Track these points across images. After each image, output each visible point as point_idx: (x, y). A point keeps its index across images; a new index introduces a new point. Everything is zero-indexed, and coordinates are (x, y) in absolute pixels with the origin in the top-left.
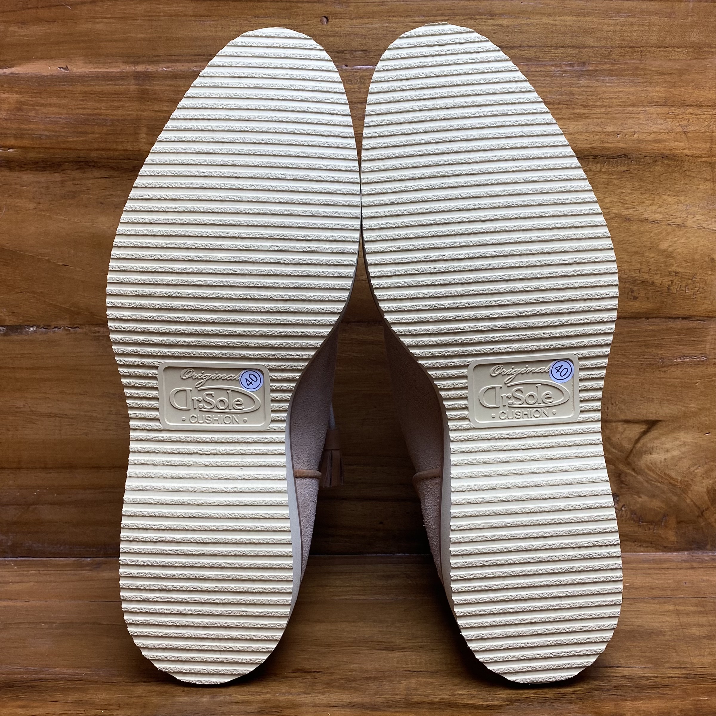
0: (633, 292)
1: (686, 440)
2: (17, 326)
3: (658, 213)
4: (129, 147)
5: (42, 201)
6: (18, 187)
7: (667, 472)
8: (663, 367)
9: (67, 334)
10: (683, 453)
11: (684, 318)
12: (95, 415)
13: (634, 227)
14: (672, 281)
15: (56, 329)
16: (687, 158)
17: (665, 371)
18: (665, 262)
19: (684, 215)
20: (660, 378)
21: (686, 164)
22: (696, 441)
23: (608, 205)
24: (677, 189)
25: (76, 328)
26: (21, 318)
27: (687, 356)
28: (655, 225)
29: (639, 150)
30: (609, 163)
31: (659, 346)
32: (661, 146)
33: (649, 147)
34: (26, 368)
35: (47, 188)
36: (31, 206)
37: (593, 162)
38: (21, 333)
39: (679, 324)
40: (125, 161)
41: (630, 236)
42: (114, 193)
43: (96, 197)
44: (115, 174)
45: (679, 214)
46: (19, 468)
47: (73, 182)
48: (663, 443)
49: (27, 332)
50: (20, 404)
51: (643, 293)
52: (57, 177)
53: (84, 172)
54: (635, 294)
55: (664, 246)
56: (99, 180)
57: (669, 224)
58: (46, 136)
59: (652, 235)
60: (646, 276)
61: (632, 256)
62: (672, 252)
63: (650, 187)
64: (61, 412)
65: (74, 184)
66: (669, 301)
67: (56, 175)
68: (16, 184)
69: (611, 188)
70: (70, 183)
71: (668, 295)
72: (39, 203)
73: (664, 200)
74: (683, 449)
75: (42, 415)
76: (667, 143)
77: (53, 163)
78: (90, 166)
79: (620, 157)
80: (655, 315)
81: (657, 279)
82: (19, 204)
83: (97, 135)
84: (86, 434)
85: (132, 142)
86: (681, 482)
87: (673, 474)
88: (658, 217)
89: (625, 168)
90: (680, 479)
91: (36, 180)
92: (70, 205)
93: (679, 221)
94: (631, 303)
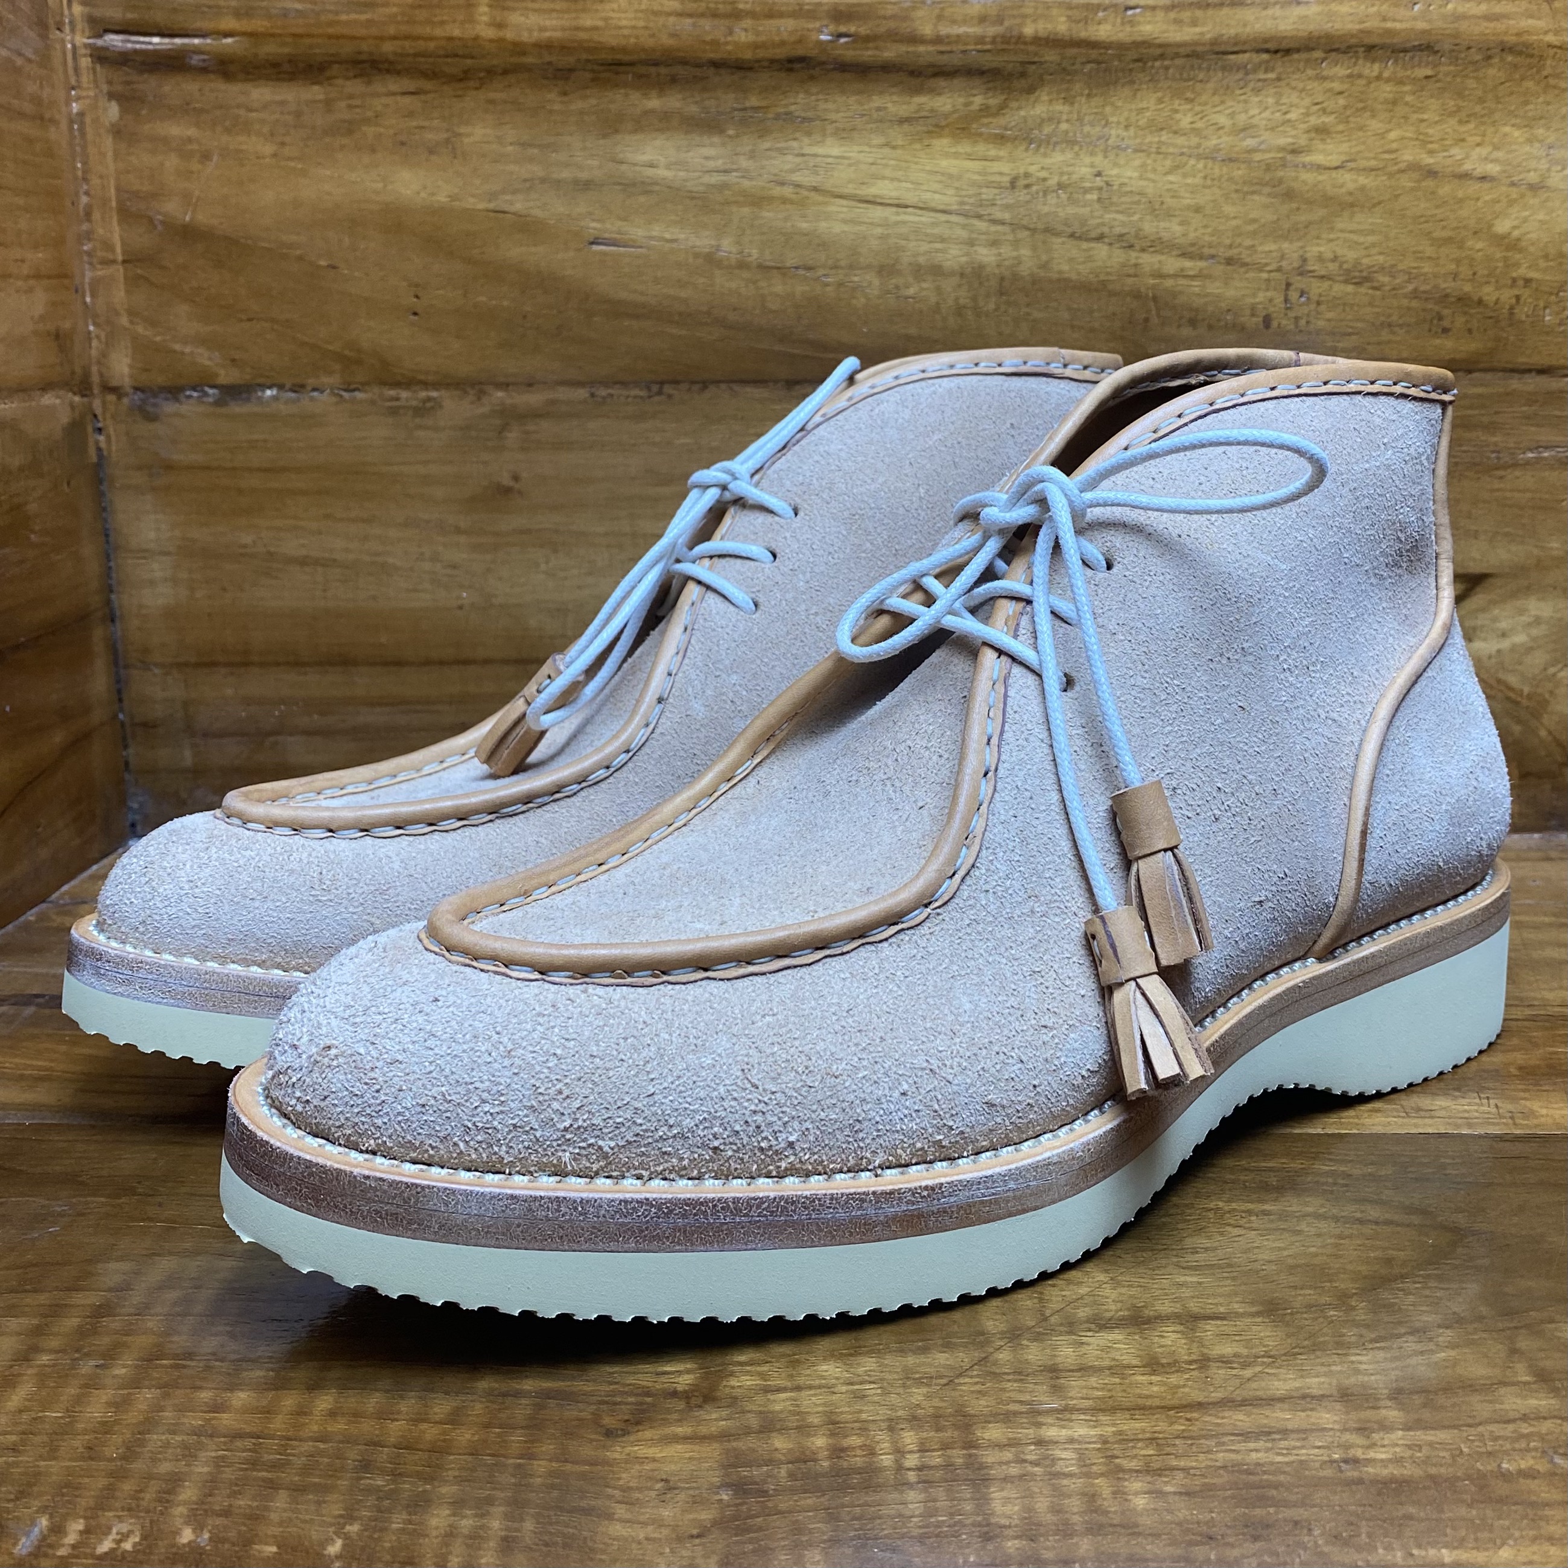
0: (1440, 318)
1: (1538, 613)
2: (240, 386)
3: (1492, 161)
4: (457, 33)
5: (287, 139)
6: (242, 112)
7: (1501, 676)
8: (1497, 469)
9: (337, 403)
10: (1534, 639)
11: (1542, 371)
12: (391, 560)
13: (1445, 190)
14: (1518, 298)
15: (315, 394)
16: (1552, 52)
17: (1501, 478)
18: (1505, 259)
19: (1543, 165)
20: (1492, 491)
21: (1549, 62)
22: (1559, 615)
23: (1394, 146)
24: (1530, 114)
25: (354, 390)
26: (248, 370)
27: (1546, 448)
28: (1486, 185)
29: (1456, 35)
30: (1396, 61)
31: (1491, 427)
32: (1500, 26)
33: (1477, 30)
34: (259, 470)
35: (298, 114)
36: (268, 149)
37: (1366, 58)
38: (248, 400)
39: (1532, 383)
40: (449, 60)
41: (1437, 207)
42: (426, 124)
43: (391, 132)
44: (428, 85)
45: (1533, 164)
46: (246, 664)
47: (350, 102)
48: (1495, 620)
49: (259, 398)
50: (247, 539)
51: (1460, 320)
52: (316, 92)
53: (369, 83)
54: (1446, 323)
55: (1502, 227)
56: (399, 98)
57: (1513, 184)
58: (297, 11)
59: (1480, 204)
60: (1467, 288)
61: (1440, 247)
62: (1519, 240)
63: (1478, 109)
64: (327, 555)
65: (350, 107)
66: (1512, 338)
67: (316, 88)
68: (238, 106)
69: (1400, 110)
70: (343, 104)
71: (1511, 325)
72: (283, 144)
73: (1505, 135)
74: (1535, 632)
75: (291, 560)
76: (1512, 22)
77: (310, 66)
78: (380, 70)
79: (1419, 48)
80: (1482, 366)
81: (1489, 294)
82: (244, 147)
83: (395, 10)
84: (374, 598)
85: (462, 23)
86: (1529, 697)
87: (1513, 680)
88: (1493, 169)
89: (1429, 72)
90: (1526, 690)
91: (278, 98)
92: (342, 147)
93: (1533, 177)
94: (1438, 342)
